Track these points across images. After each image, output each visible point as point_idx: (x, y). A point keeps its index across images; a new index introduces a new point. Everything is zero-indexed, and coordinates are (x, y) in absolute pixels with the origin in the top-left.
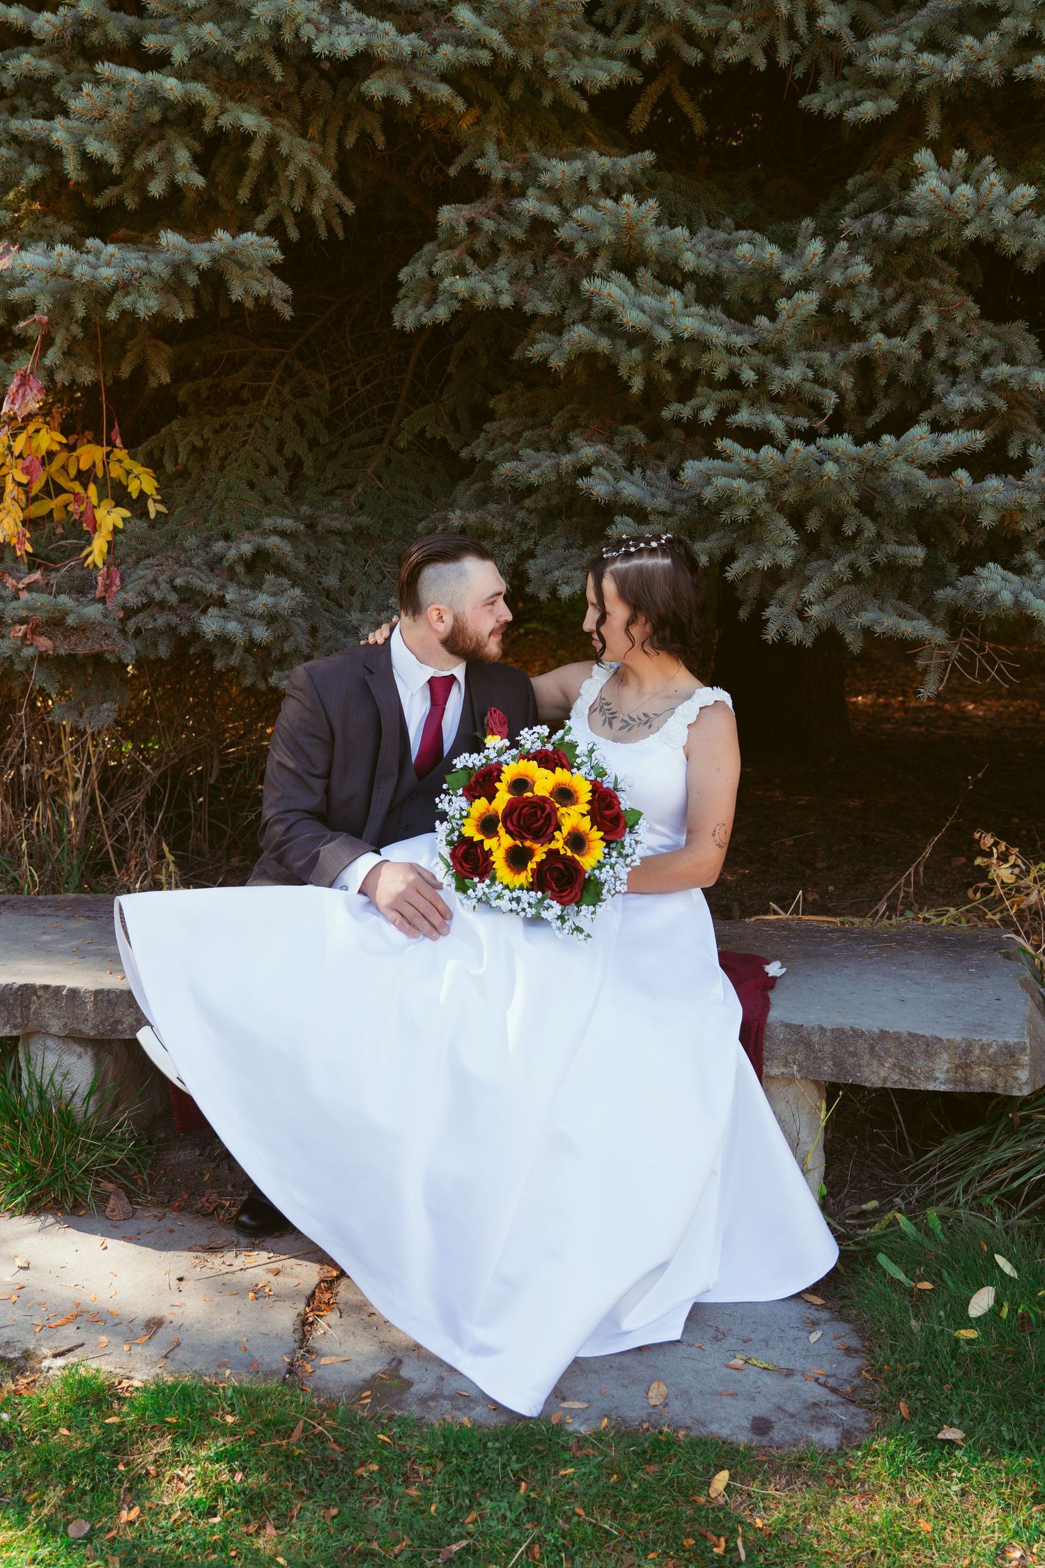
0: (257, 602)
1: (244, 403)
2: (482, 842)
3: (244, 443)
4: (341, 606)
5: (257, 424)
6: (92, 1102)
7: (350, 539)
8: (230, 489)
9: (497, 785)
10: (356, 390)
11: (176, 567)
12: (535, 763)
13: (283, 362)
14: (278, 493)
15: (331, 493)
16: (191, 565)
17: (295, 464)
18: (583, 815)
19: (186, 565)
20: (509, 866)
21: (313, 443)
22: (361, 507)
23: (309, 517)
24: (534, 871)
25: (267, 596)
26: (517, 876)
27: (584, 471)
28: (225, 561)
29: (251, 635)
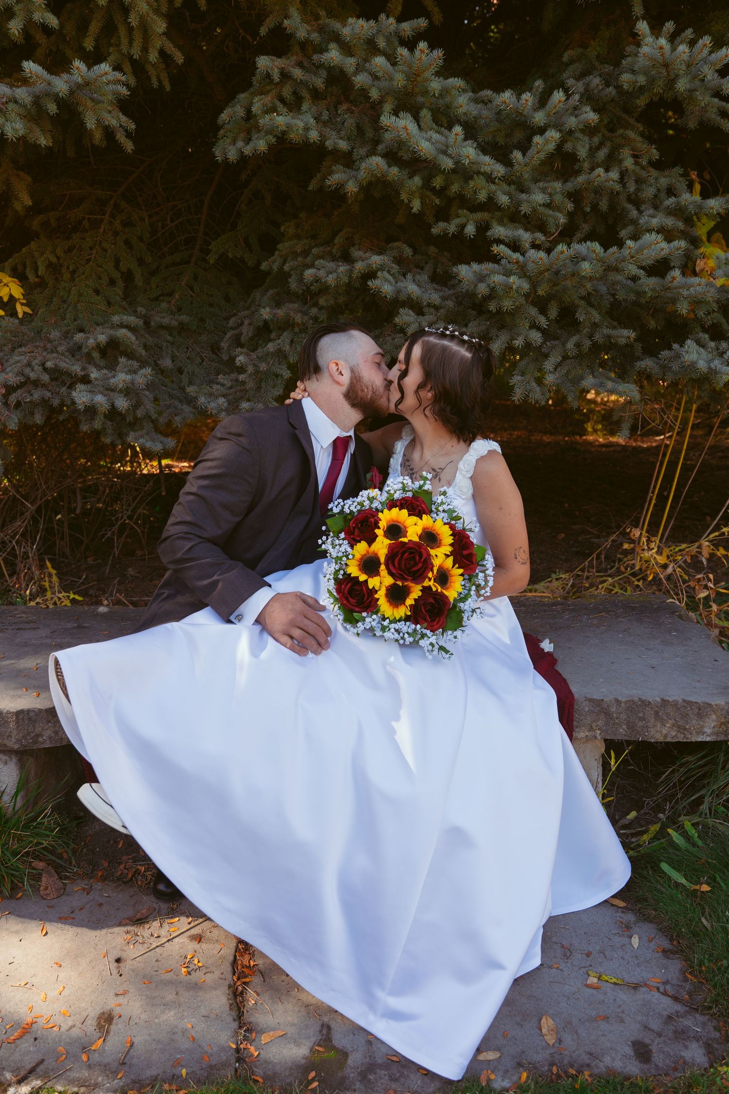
0: (116, 379)
1: (85, 231)
2: (366, 581)
3: (88, 261)
4: (173, 382)
5: (97, 247)
6: (19, 798)
7: (175, 333)
8: (81, 295)
9: (375, 530)
10: (168, 225)
11: (45, 354)
12: (405, 512)
13: (112, 202)
14: (118, 298)
15: (157, 299)
16: (57, 352)
17: (128, 277)
18: (447, 556)
19: (52, 352)
20: (389, 601)
21: (141, 262)
23: (144, 316)
24: (411, 606)
25: (123, 374)
26: (395, 610)
27: (371, 274)
28: (84, 347)
29: (113, 405)
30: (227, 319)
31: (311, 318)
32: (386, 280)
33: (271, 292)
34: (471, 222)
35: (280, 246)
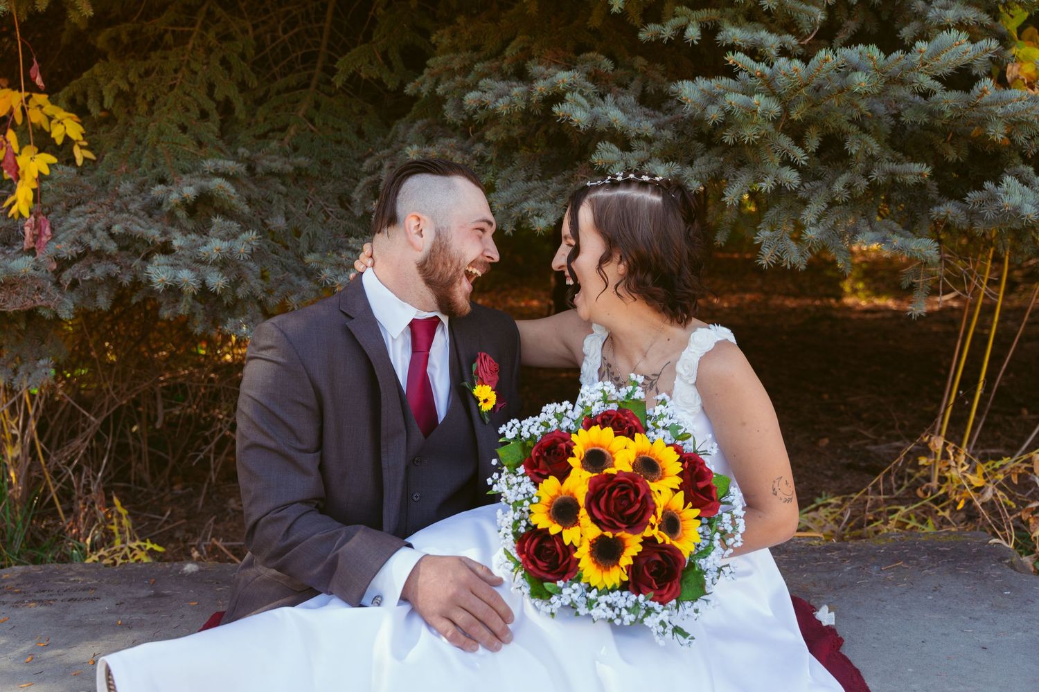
0: (209, 247)
1: (167, 48)
2: (560, 534)
3: (172, 87)
4: (287, 248)
5: (184, 68)
7: (289, 181)
9: (570, 460)
10: (279, 38)
11: (111, 214)
12: (609, 431)
13: (204, 8)
14: (212, 137)
15: (264, 136)
16: (128, 211)
17: (226, 108)
18: (675, 491)
19: (122, 211)
20: (595, 562)
21: (243, 86)
22: (296, 149)
23: (248, 159)
24: (628, 567)
25: (218, 241)
26: (606, 575)
27: (557, 97)
28: (164, 205)
29: (203, 283)
30: (361, 160)
31: (475, 158)
32: (578, 104)
33: (419, 123)
34: (694, 23)
35: (430, 62)
